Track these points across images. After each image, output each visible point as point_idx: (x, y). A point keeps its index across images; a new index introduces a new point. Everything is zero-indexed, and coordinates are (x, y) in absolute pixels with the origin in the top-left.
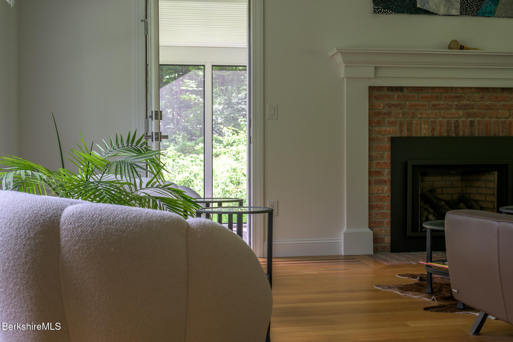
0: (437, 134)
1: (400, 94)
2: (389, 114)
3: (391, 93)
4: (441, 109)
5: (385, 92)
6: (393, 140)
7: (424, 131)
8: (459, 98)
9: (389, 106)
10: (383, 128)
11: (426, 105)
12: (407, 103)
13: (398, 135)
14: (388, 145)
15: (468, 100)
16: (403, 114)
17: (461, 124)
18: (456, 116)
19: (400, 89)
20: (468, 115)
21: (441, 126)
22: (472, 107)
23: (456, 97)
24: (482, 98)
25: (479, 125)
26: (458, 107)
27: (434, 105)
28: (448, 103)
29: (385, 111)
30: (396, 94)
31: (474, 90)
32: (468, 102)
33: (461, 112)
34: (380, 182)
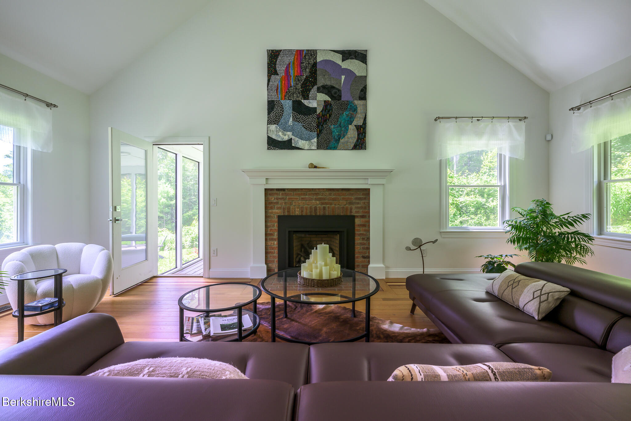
0: (304, 214)
1: (284, 192)
2: (277, 203)
3: (278, 192)
4: (307, 200)
5: (275, 192)
6: (279, 217)
7: (297, 212)
8: (317, 194)
9: (277, 199)
10: (274, 211)
11: (298, 198)
12: (287, 197)
13: (282, 214)
14: (276, 219)
15: (322, 195)
16: (285, 203)
17: (318, 208)
18: (315, 204)
19: (283, 190)
20: (322, 204)
21: (306, 209)
22: (324, 199)
23: (315, 194)
24: (330, 194)
25: (328, 209)
26: (316, 199)
27: (302, 198)
28: (311, 197)
29: (275, 201)
30: (281, 192)
31: (325, 190)
32: (322, 197)
33: (318, 202)
34: (273, 239)
